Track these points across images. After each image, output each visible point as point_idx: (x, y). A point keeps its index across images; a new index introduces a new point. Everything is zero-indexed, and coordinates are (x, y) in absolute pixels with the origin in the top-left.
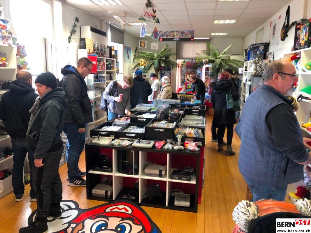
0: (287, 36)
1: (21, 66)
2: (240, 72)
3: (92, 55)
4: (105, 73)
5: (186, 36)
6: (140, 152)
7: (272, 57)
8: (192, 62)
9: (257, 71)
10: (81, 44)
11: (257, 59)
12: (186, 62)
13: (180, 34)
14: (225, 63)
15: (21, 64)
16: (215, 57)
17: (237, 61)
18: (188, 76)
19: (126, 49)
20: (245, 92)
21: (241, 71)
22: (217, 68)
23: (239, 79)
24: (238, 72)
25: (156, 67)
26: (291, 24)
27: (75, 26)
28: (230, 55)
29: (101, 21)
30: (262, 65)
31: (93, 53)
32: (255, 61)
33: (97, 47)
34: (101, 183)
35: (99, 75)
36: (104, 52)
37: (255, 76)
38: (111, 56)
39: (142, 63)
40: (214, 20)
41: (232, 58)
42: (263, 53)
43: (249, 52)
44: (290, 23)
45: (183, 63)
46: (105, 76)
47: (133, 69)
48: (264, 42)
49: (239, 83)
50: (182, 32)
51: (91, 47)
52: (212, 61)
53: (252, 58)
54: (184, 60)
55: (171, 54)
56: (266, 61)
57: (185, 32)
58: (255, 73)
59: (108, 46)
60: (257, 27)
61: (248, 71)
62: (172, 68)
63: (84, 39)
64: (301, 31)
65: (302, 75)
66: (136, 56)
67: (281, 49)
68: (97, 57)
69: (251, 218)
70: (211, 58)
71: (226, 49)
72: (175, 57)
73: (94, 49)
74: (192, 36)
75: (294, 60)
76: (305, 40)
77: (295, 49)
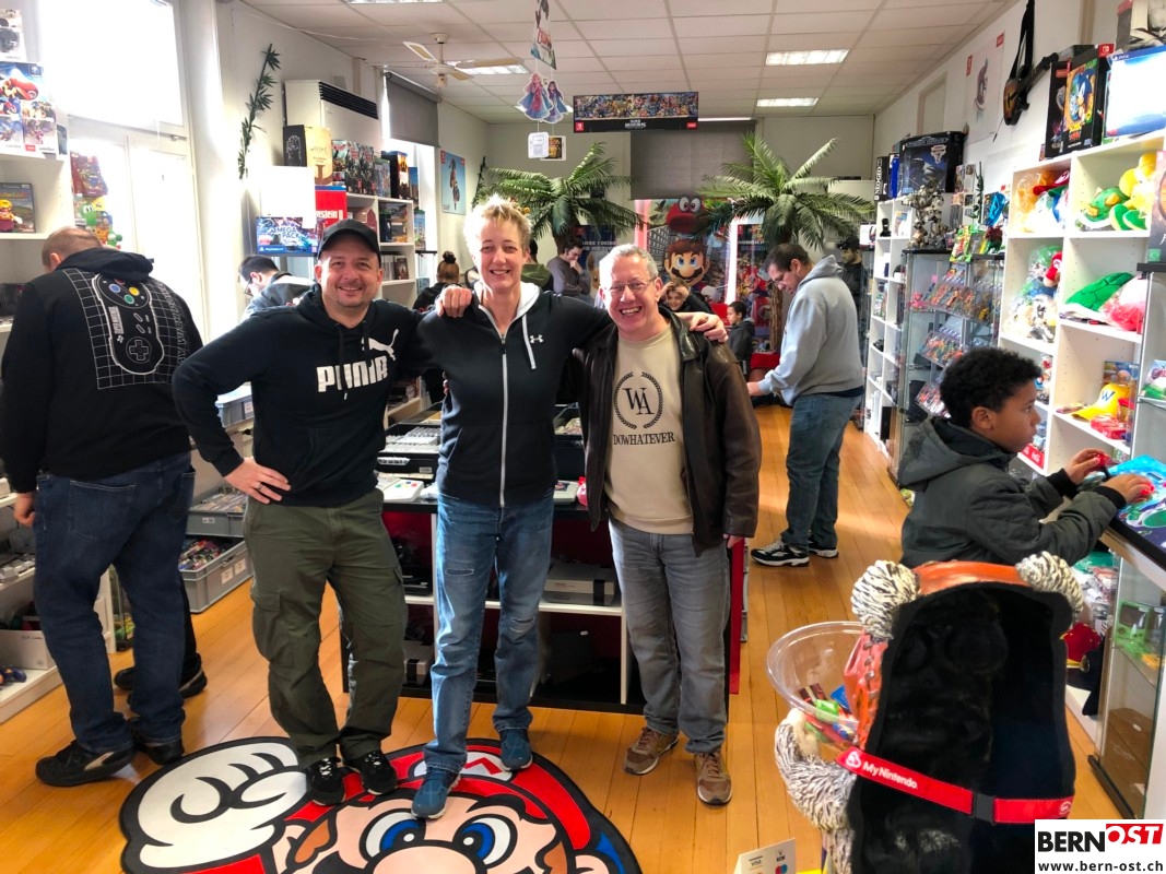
0: (1026, 106)
2: (864, 240)
3: (332, 188)
5: (670, 112)
7: (977, 181)
8: (689, 206)
9: (926, 234)
10: (288, 149)
11: (922, 192)
12: (668, 207)
13: (647, 104)
14: (810, 206)
15: (90, 223)
16: (771, 186)
17: (851, 199)
18: (675, 259)
19: (448, 163)
20: (882, 313)
21: (868, 235)
22: (781, 229)
23: (860, 264)
24: (858, 240)
25: (558, 229)
26: (1040, 64)
27: (264, 80)
28: (828, 180)
29: (357, 61)
30: (940, 212)
31: (335, 180)
32: (917, 198)
33: (347, 158)
36: (373, 175)
37: (916, 252)
38: (397, 189)
40: (768, 50)
41: (836, 188)
42: (944, 167)
43: (893, 164)
44: (1036, 61)
45: (656, 213)
48: (948, 128)
49: (862, 281)
50: (656, 96)
51: (325, 156)
52: (763, 204)
53: (906, 190)
54: (660, 201)
55: (614, 180)
56: (956, 198)
57: (667, 96)
58: (919, 243)
59: (383, 152)
60: (922, 76)
61: (892, 234)
62: (619, 230)
63: (300, 130)
64: (1068, 89)
65: (1076, 242)
66: (484, 189)
67: (1005, 155)
68: (348, 194)
69: (899, 601)
70: (759, 191)
71: (814, 157)
72: (628, 189)
73: (334, 163)
74: (690, 113)
75: (1046, 195)
76: (1083, 119)
77: (1050, 151)
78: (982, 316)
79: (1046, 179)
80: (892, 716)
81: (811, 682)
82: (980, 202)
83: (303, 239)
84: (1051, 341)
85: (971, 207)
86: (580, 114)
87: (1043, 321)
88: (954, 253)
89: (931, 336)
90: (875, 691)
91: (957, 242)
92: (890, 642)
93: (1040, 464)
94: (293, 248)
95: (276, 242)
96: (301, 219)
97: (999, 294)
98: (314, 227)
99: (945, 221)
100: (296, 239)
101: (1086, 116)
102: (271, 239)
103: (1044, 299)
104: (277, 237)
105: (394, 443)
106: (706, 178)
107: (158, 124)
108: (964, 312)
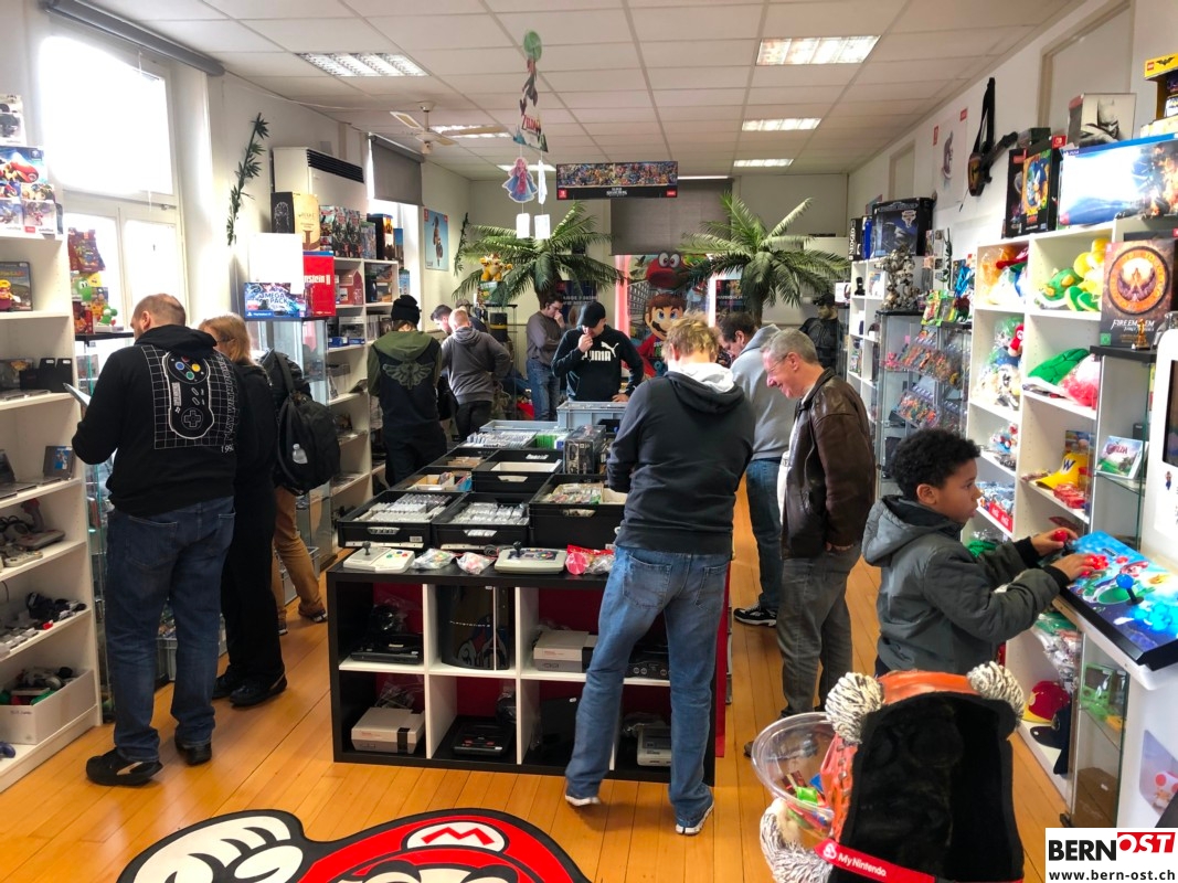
0: (989, 180)
1: (83, 304)
2: (839, 297)
3: (319, 253)
4: (364, 311)
5: (650, 181)
6: (517, 590)
7: (945, 247)
8: (669, 262)
9: (898, 296)
10: (276, 214)
11: (893, 255)
12: (648, 263)
13: (628, 173)
14: (786, 263)
15: (85, 299)
16: (748, 243)
17: (828, 257)
18: (656, 313)
19: (432, 221)
20: (857, 370)
21: (843, 293)
22: (759, 285)
23: (836, 320)
24: (833, 297)
25: (541, 285)
26: (1001, 142)
27: (253, 148)
28: (803, 238)
29: (343, 126)
30: (911, 275)
31: (322, 243)
32: (889, 262)
33: (334, 222)
34: (380, 706)
35: (343, 321)
36: (359, 239)
37: (888, 314)
38: (382, 251)
39: (491, 270)
40: (744, 119)
41: (812, 245)
42: (915, 232)
43: (867, 227)
44: (998, 138)
45: (637, 268)
46: (362, 325)
47: (456, 291)
48: (917, 195)
49: (838, 337)
50: (636, 166)
51: (312, 222)
52: (741, 261)
53: (879, 252)
54: (640, 257)
55: (594, 236)
56: (927, 262)
57: (647, 165)
58: (892, 304)
59: (368, 215)
60: (892, 140)
61: (867, 292)
62: (600, 286)
63: (288, 197)
64: (1025, 175)
65: (1035, 319)
66: (467, 245)
67: (971, 224)
68: (335, 258)
69: (866, 710)
70: (736, 248)
71: (790, 216)
72: (608, 246)
73: (322, 228)
74: (670, 181)
75: (1008, 270)
76: (1039, 204)
77: (1009, 232)
78: (952, 380)
79: (1008, 254)
80: (863, 808)
81: (792, 771)
82: (949, 267)
83: (291, 304)
84: (1016, 408)
85: (940, 271)
86: (563, 182)
87: (1008, 389)
88: (925, 316)
89: (905, 394)
90: (847, 789)
91: (928, 305)
92: (859, 746)
93: (1009, 528)
94: (280, 313)
95: (264, 307)
96: (289, 285)
97: (967, 360)
98: (302, 293)
99: (917, 284)
100: (284, 305)
101: (1042, 202)
102: (259, 304)
103: (1009, 369)
104: (265, 302)
105: (384, 511)
106: (684, 235)
107: (150, 195)
108: (935, 375)
